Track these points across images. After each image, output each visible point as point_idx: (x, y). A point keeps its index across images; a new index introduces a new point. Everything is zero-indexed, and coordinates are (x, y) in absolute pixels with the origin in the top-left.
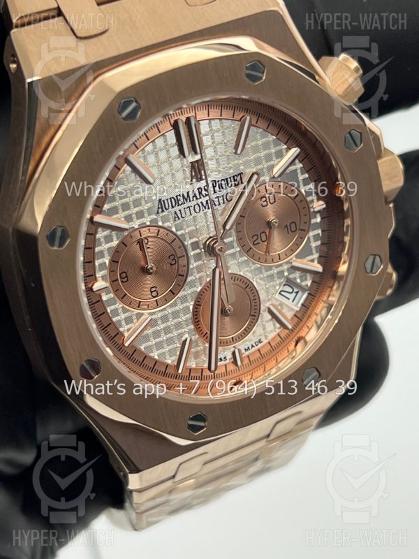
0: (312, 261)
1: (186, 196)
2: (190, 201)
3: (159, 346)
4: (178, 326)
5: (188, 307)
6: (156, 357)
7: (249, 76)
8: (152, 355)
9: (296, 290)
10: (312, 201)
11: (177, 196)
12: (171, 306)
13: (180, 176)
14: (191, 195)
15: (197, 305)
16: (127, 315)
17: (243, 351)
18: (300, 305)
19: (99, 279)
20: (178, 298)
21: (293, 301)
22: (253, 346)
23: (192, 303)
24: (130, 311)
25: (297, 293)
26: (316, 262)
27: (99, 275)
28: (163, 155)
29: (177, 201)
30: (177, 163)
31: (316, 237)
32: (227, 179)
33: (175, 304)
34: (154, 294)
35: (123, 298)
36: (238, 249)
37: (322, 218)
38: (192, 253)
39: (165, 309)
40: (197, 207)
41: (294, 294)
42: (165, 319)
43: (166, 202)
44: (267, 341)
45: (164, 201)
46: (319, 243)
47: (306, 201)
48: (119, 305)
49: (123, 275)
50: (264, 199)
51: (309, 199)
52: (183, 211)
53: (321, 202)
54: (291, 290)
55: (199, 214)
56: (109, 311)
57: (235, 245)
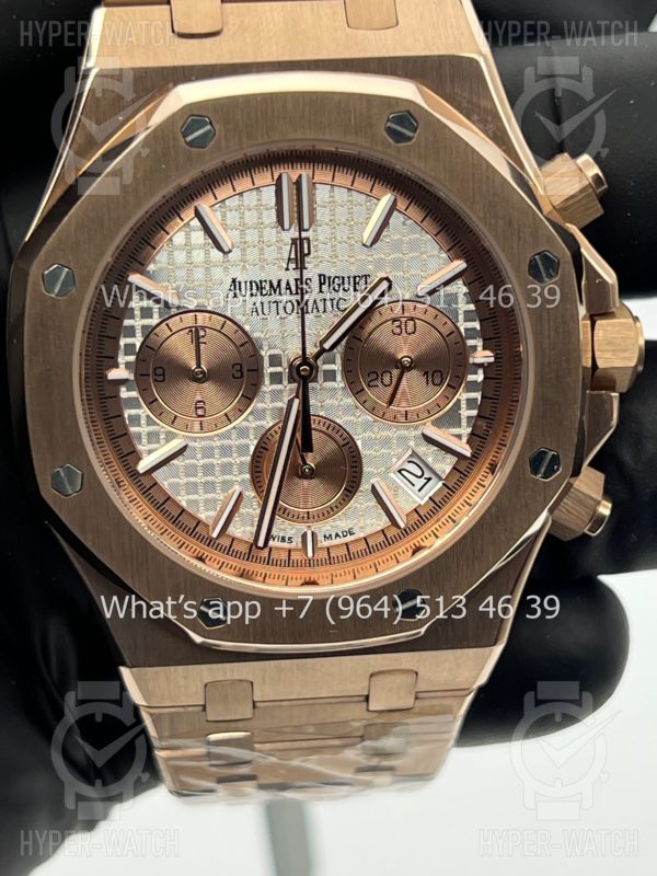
0: (459, 437)
1: (275, 284)
2: (280, 294)
3: (192, 488)
4: (226, 468)
5: (247, 446)
6: (184, 504)
7: (390, 131)
8: (178, 498)
9: (427, 475)
10: (474, 348)
11: (261, 282)
12: (221, 437)
13: (271, 254)
14: (283, 285)
15: (261, 448)
16: (151, 428)
17: (320, 538)
18: (427, 498)
19: (122, 366)
20: (234, 428)
21: (420, 490)
22: (337, 535)
23: (255, 442)
24: (158, 425)
25: (429, 479)
26: (465, 440)
27: (122, 359)
28: (250, 217)
29: (260, 288)
30: (271, 234)
31: (471, 403)
32: (343, 278)
33: (227, 436)
34: (200, 412)
35: (151, 403)
36: (342, 385)
37: (485, 378)
38: (268, 370)
39: (211, 438)
40: (289, 306)
41: (423, 481)
42: (208, 452)
43: (243, 285)
44: (362, 535)
45: (240, 283)
46: (474, 413)
47: (465, 344)
48: (144, 411)
49: (159, 371)
50: (397, 323)
51: (470, 342)
52: (266, 306)
53: (488, 353)
54: (419, 474)
55: (291, 317)
56: (126, 416)
57: (339, 377)
